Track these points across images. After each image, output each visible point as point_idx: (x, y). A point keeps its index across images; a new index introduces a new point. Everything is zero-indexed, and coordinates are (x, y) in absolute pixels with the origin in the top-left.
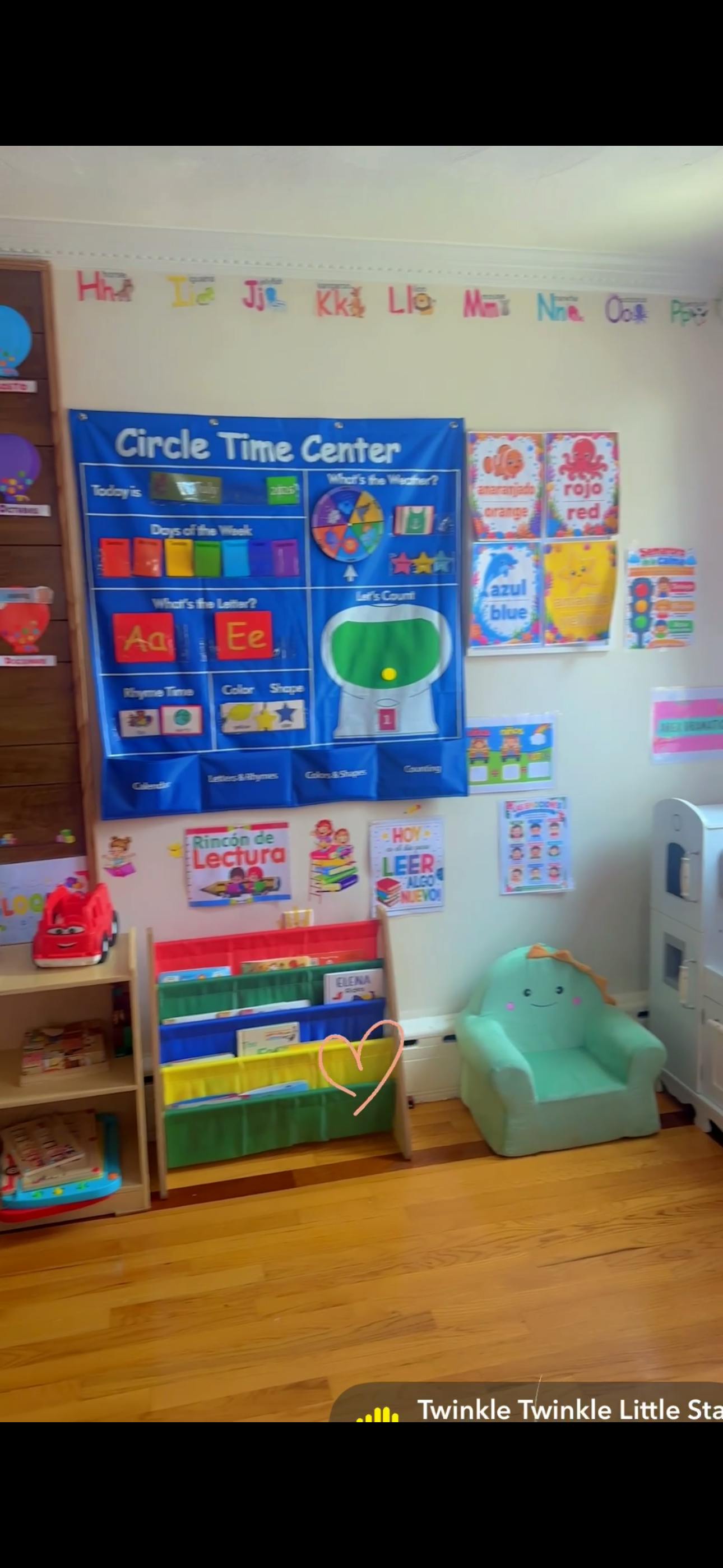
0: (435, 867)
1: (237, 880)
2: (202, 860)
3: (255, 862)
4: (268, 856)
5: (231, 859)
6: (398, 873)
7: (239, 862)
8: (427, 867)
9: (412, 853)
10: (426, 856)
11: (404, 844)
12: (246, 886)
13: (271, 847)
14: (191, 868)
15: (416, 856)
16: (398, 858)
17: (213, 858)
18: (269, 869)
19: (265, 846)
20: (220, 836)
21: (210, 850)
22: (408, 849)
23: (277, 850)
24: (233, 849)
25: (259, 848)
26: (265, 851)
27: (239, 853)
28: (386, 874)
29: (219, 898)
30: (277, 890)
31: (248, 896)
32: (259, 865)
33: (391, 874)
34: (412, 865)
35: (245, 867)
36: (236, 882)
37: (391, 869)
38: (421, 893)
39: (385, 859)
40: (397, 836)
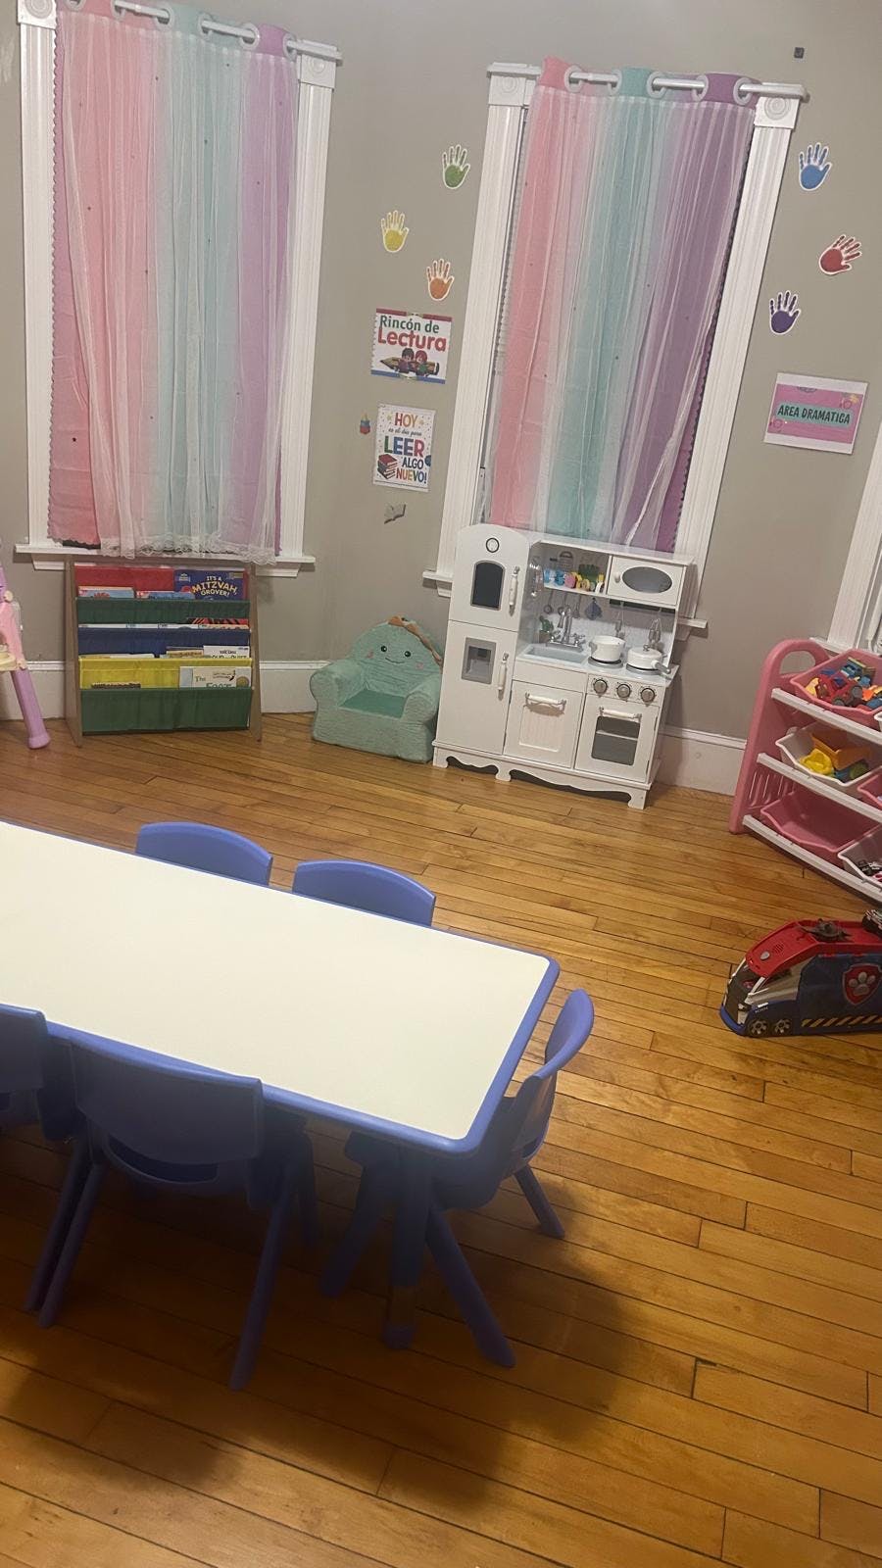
0: (425, 454)
1: (408, 360)
2: (384, 338)
3: (422, 347)
4: (433, 343)
5: (405, 340)
6: (396, 452)
7: (411, 345)
8: (419, 452)
9: (408, 437)
10: (417, 442)
11: (402, 428)
12: (414, 366)
13: (437, 337)
14: (376, 341)
15: (412, 441)
16: (396, 439)
17: (393, 336)
18: (433, 356)
19: (432, 334)
20: (400, 319)
21: (391, 329)
22: (404, 432)
23: (439, 340)
24: (408, 332)
25: (428, 335)
26: (431, 339)
27: (411, 336)
28: (386, 450)
29: (393, 371)
30: (436, 374)
31: (412, 374)
32: (425, 349)
33: (391, 452)
34: (406, 448)
35: (415, 350)
36: (406, 361)
37: (391, 447)
38: (412, 473)
39: (387, 437)
40: (399, 420)
